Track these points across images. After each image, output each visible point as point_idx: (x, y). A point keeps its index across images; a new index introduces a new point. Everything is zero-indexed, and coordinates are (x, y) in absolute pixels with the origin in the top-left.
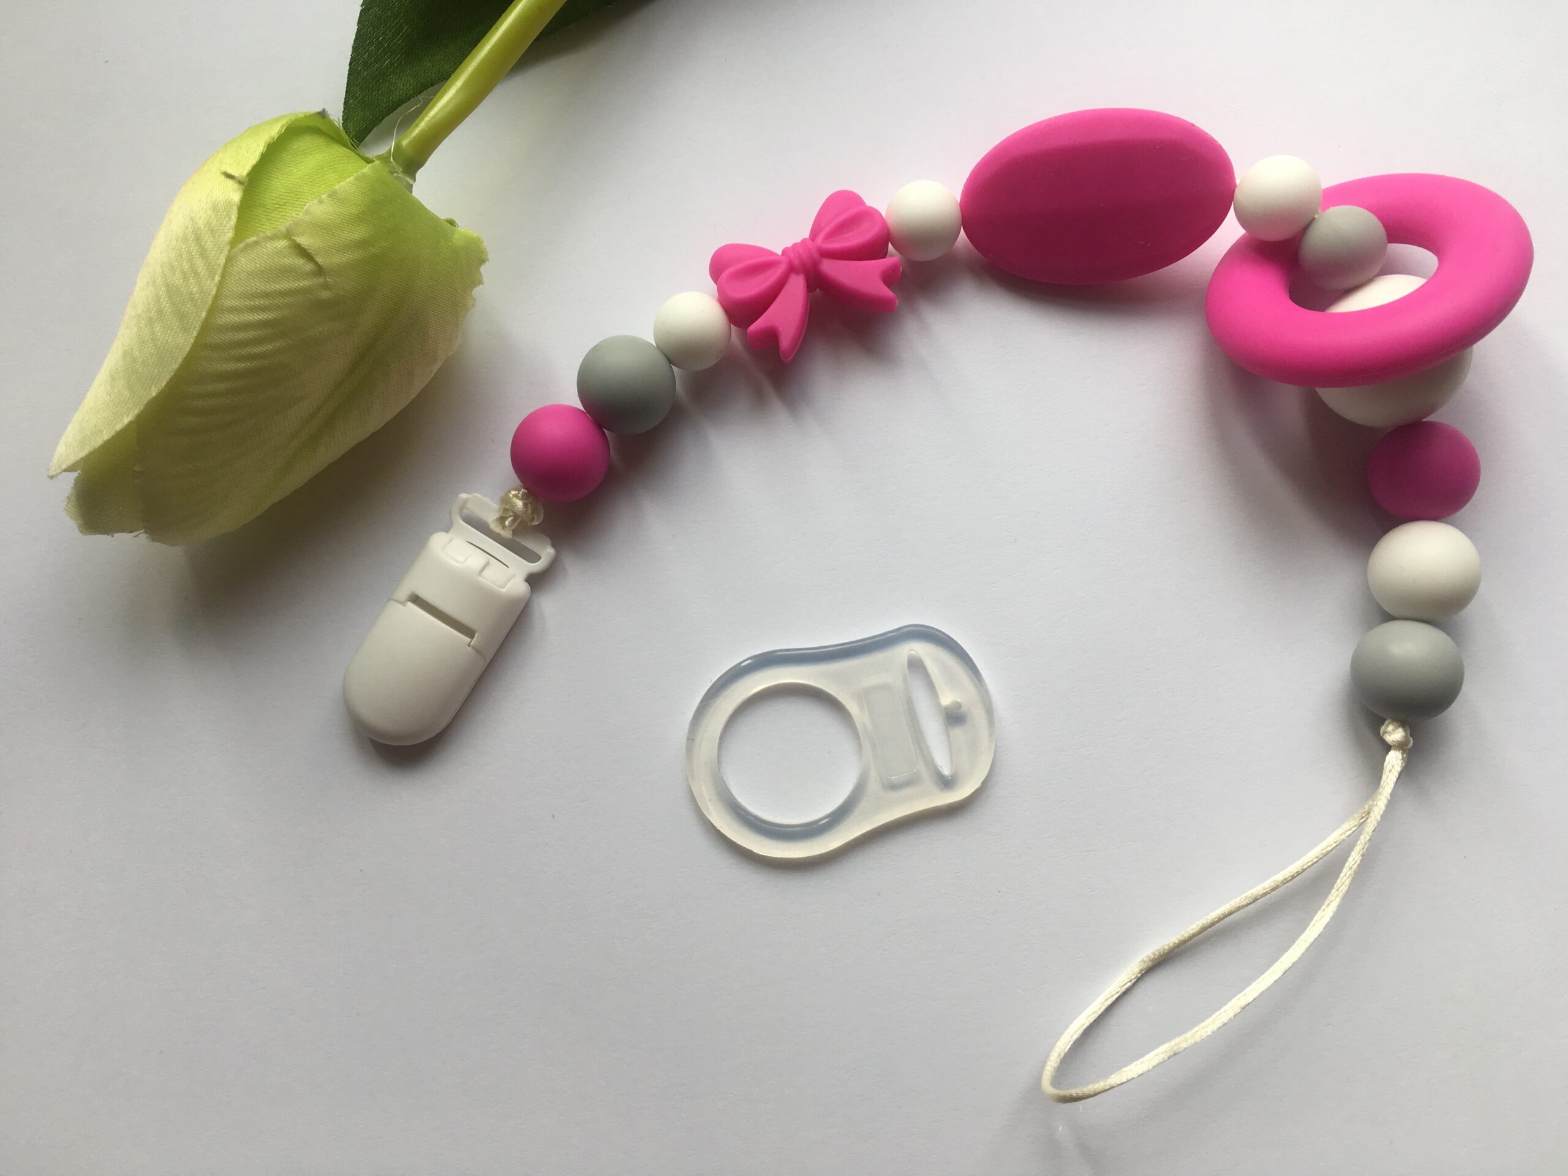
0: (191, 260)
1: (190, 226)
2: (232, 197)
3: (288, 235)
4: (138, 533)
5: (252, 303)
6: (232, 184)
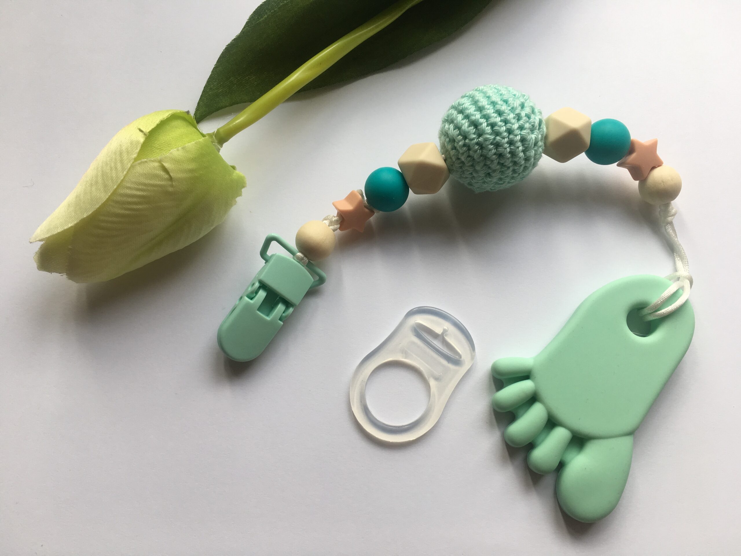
0: (115, 163)
1: (119, 148)
2: (140, 140)
3: (160, 161)
4: (63, 274)
5: (138, 187)
6: (141, 133)
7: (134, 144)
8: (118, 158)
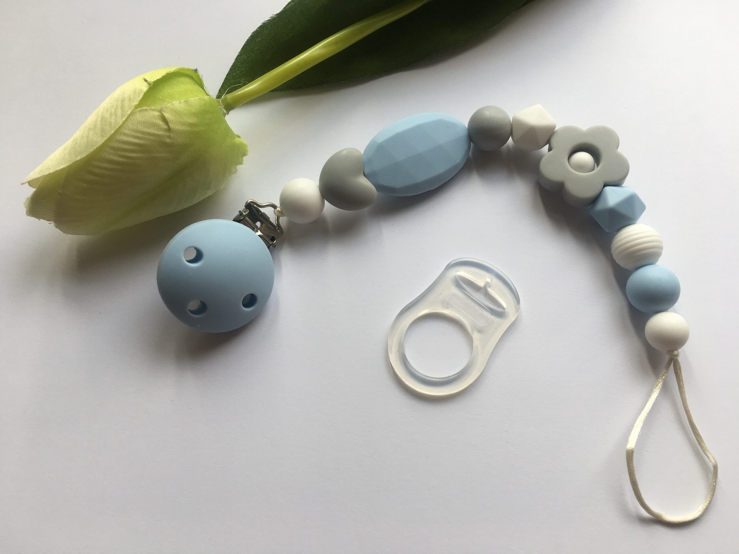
1: (122, 96)
2: (143, 89)
3: (160, 111)
4: (51, 222)
5: (135, 134)
6: (145, 84)
7: (137, 93)
8: (120, 105)
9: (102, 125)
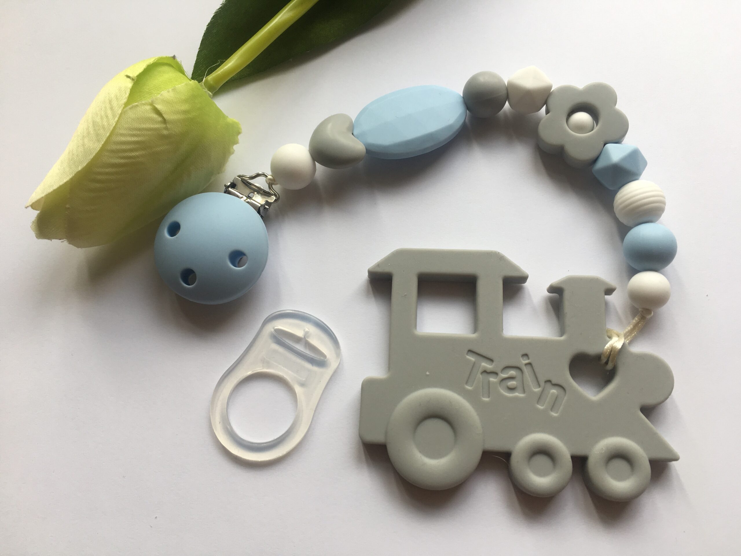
0: (106, 111)
1: (107, 97)
2: (128, 86)
3: (152, 104)
4: (63, 240)
5: (132, 132)
6: (129, 80)
7: (122, 90)
8: (108, 106)
9: (95, 130)
